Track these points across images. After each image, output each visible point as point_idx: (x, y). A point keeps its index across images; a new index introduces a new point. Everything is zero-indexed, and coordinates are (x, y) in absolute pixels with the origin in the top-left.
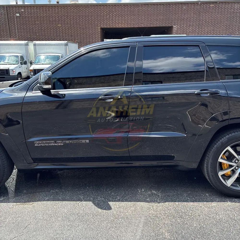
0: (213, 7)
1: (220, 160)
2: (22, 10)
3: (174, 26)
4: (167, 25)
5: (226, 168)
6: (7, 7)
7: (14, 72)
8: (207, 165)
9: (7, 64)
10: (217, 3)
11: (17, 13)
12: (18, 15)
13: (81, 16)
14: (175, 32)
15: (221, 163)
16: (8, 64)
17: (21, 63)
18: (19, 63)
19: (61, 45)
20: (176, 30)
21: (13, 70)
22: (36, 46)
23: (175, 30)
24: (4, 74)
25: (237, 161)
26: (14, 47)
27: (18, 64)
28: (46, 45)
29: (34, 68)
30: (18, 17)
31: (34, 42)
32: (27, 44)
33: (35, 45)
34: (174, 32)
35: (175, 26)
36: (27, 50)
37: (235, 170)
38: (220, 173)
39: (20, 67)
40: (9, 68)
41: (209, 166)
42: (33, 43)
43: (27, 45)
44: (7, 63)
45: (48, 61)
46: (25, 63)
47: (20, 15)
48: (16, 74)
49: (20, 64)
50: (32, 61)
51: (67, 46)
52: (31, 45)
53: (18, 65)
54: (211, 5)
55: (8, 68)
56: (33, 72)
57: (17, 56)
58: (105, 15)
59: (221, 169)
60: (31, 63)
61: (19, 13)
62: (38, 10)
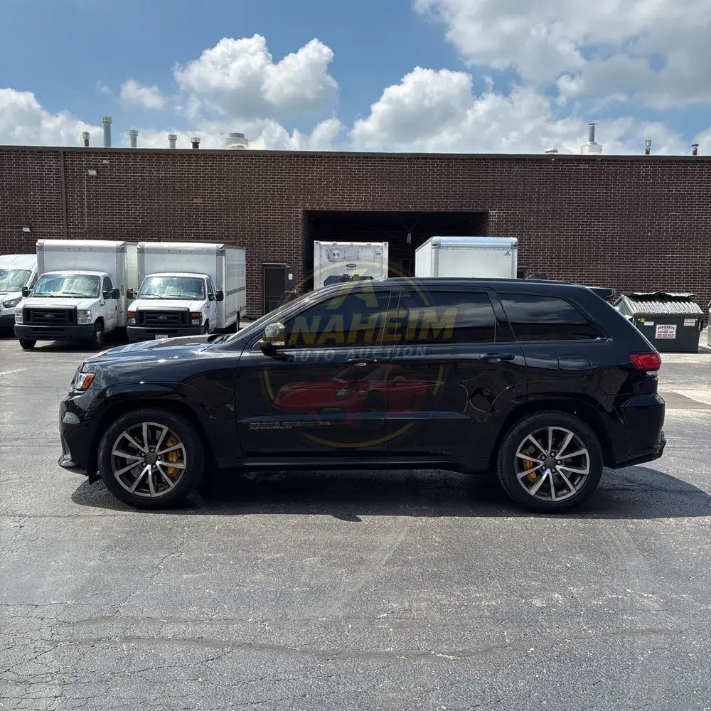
0: (587, 169)
1: (519, 455)
2: (105, 162)
3: (492, 212)
4: (473, 208)
5: (529, 466)
6: (65, 152)
7: (88, 316)
8: (501, 461)
9: (70, 297)
11: (92, 168)
12: (93, 173)
13: (254, 180)
14: (493, 226)
15: (519, 459)
16: (74, 297)
17: (104, 294)
18: (101, 294)
19: (208, 252)
20: (495, 221)
21: (85, 312)
22: (146, 254)
23: (492, 221)
24: (64, 321)
25: (543, 458)
26: (89, 254)
27: (98, 297)
28: (169, 251)
29: (140, 308)
30: (92, 177)
31: (140, 243)
32: (123, 248)
33: (141, 251)
34: (490, 227)
35: (494, 212)
36: (120, 264)
37: (541, 471)
38: (520, 476)
39: (101, 305)
40: (76, 307)
41: (504, 464)
42: (138, 246)
43: (122, 250)
44: (70, 295)
45: (173, 291)
46: (116, 295)
47: (98, 172)
48: (93, 322)
49: (101, 297)
50: (132, 290)
51: (222, 255)
52: (132, 252)
53: (97, 300)
54: (582, 166)
55: (73, 307)
56: (135, 318)
57: (96, 279)
58: (317, 179)
59: (522, 469)
60: (131, 296)
61: (95, 168)
62: (145, 163)
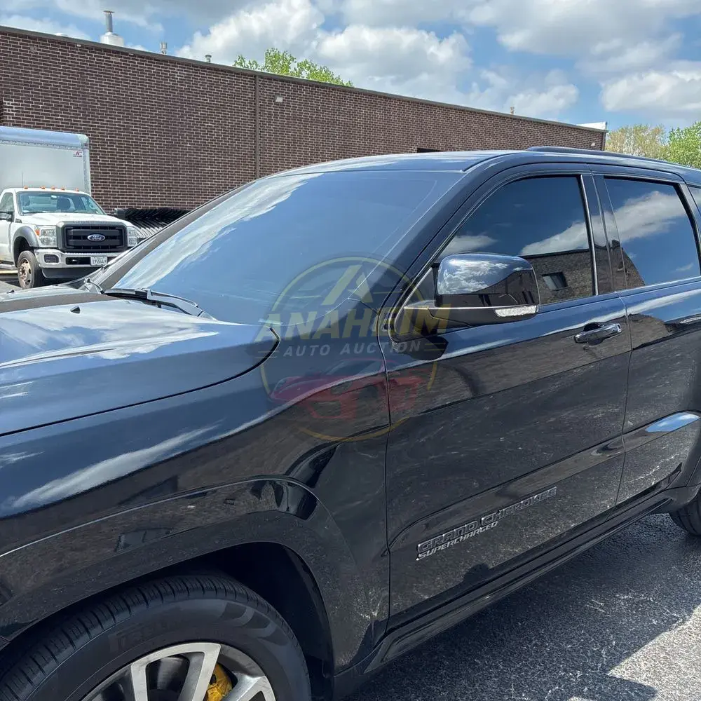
0: (118, 63)
3: (7, 102)
10: (127, 54)
20: (12, 114)
23: (9, 114)
35: (11, 102)
